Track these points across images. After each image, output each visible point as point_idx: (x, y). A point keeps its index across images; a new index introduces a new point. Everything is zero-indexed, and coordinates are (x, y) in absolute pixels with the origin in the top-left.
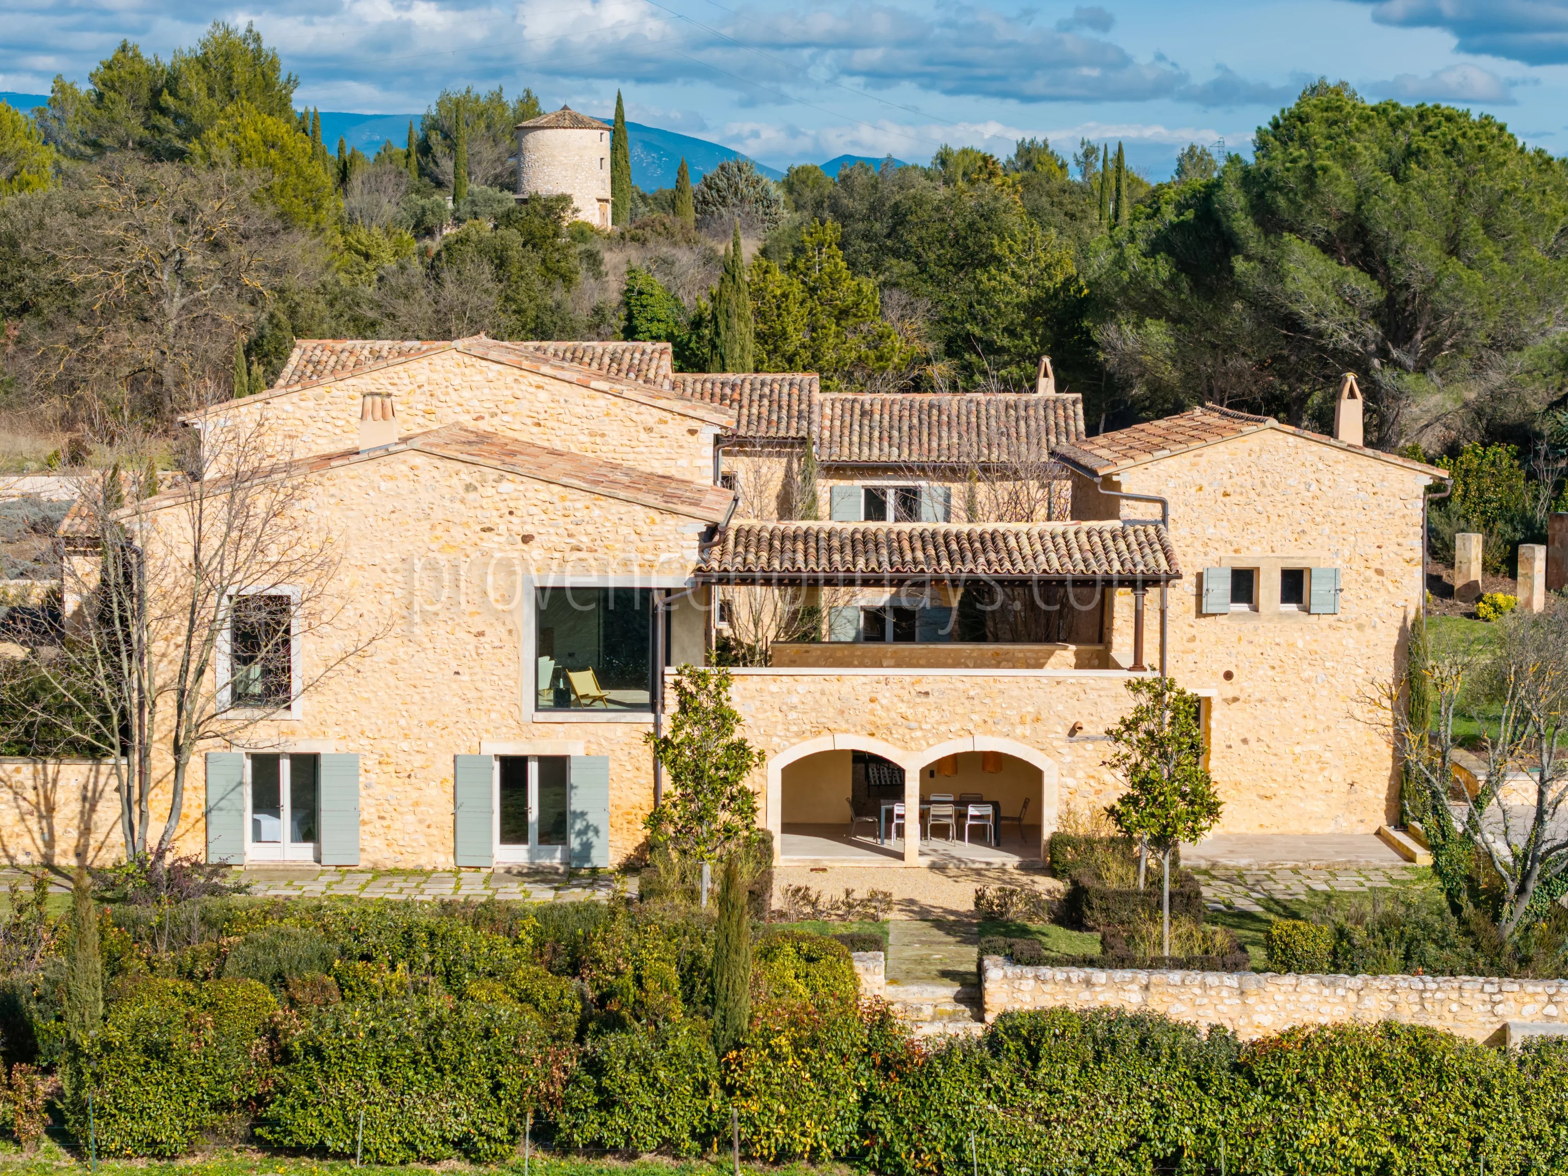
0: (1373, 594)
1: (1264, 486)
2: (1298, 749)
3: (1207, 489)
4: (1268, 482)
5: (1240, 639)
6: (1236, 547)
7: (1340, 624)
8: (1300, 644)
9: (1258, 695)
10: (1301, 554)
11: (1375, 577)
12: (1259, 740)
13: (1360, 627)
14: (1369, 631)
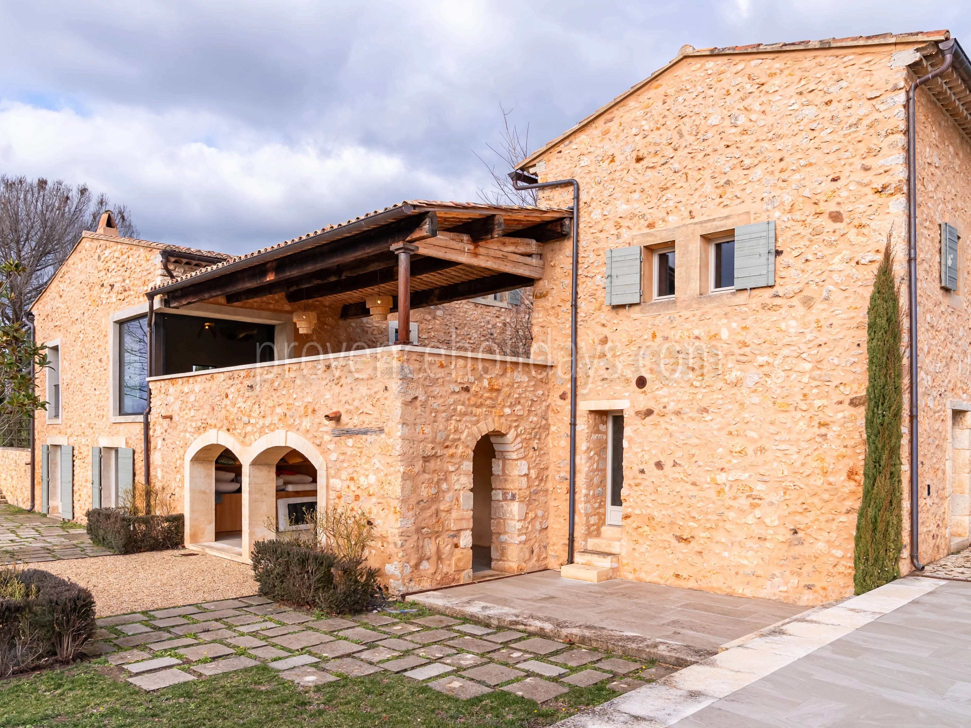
0: (827, 251)
1: (681, 135)
2: (721, 478)
3: (619, 158)
4: (685, 129)
5: (654, 336)
6: (650, 221)
7: (777, 301)
8: (725, 334)
9: (672, 406)
10: (725, 212)
11: (831, 226)
12: (675, 464)
13: (808, 302)
14: (819, 306)
